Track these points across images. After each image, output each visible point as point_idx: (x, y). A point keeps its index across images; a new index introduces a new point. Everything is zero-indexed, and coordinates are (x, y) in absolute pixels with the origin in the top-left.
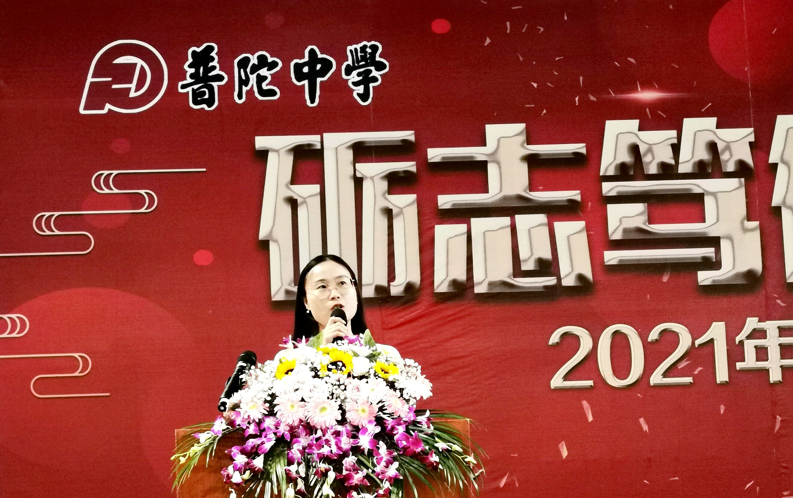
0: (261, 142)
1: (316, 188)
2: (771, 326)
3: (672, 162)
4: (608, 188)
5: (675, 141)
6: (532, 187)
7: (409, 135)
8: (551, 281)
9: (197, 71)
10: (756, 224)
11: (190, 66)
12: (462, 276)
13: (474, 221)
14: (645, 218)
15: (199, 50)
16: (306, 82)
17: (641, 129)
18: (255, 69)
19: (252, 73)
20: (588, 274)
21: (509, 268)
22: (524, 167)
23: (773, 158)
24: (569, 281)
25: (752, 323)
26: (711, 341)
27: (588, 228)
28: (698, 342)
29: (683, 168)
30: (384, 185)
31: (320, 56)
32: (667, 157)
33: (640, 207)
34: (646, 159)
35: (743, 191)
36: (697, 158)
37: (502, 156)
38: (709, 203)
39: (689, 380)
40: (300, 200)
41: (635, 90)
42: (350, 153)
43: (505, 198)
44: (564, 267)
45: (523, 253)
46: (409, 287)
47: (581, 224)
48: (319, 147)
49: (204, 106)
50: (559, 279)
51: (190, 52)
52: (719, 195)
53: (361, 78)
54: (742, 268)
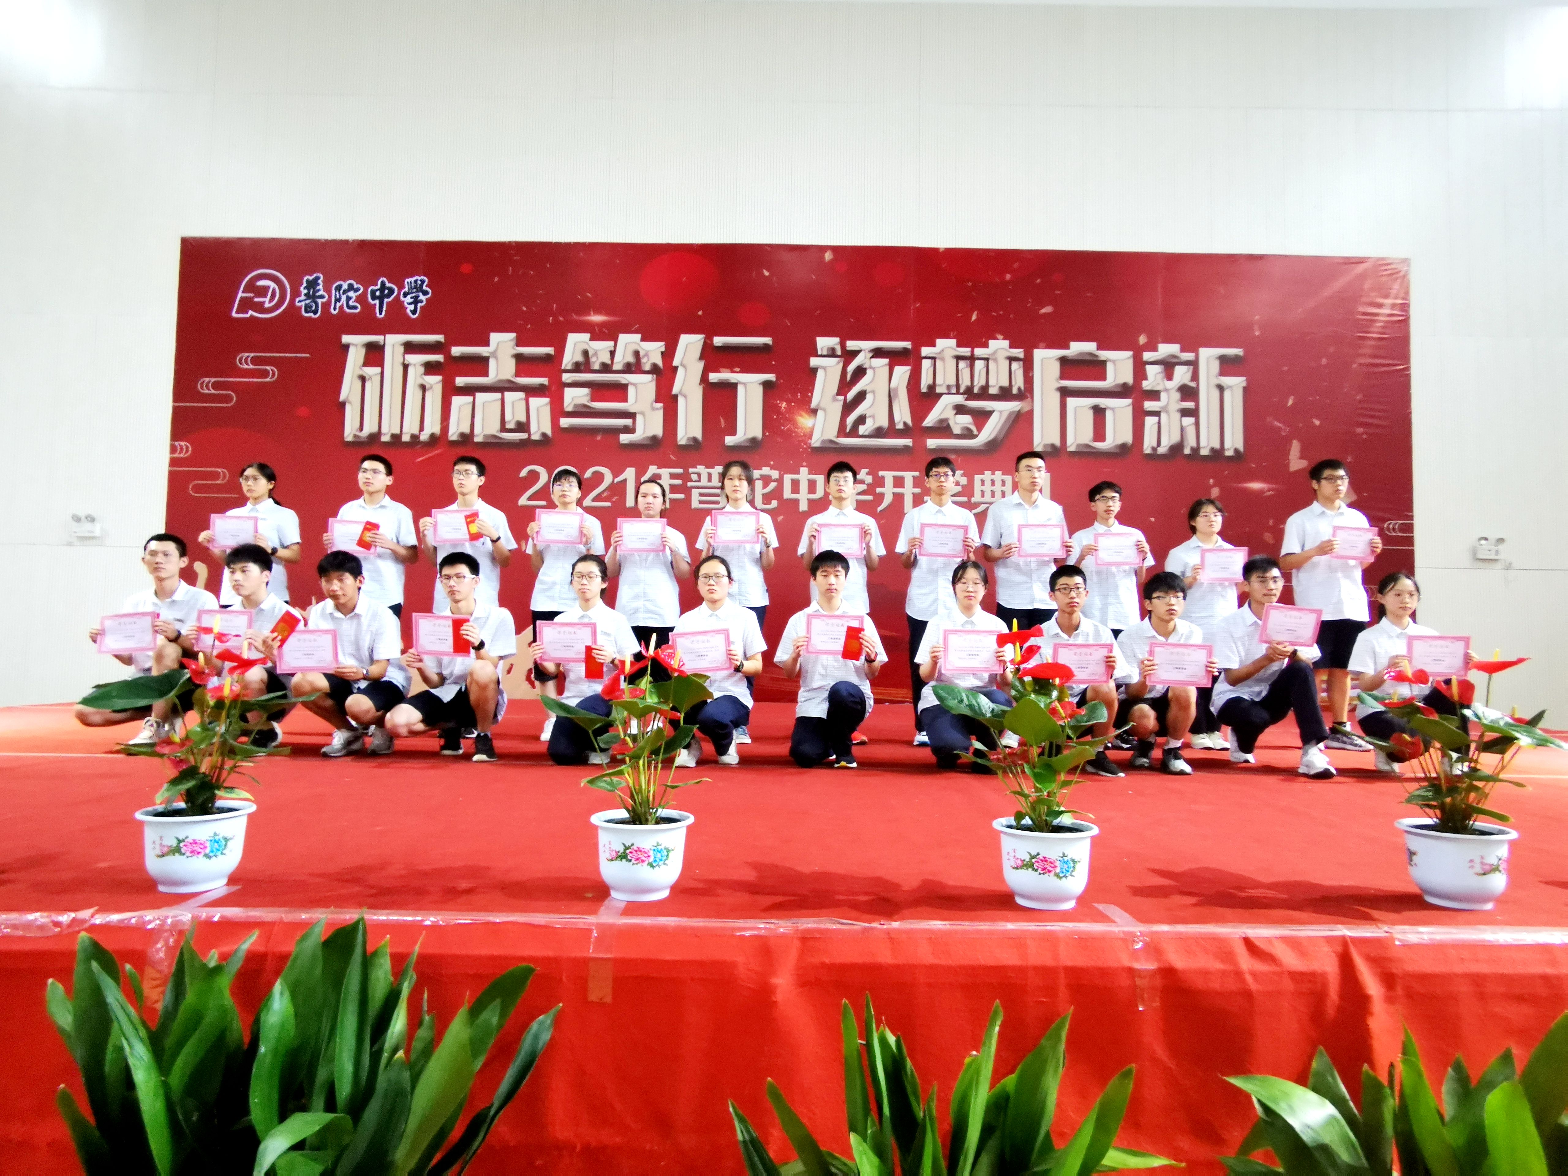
0: (346, 339)
1: (378, 370)
2: (665, 473)
3: (609, 362)
4: (566, 377)
5: (612, 349)
6: (518, 374)
7: (440, 338)
8: (524, 436)
9: (309, 292)
10: (660, 405)
11: (305, 288)
12: (467, 430)
13: (479, 395)
14: (588, 398)
15: (311, 278)
16: (377, 302)
17: (592, 339)
18: (345, 292)
19: (344, 294)
20: (549, 432)
21: (498, 425)
22: (513, 362)
23: (676, 363)
24: (536, 437)
25: (653, 470)
26: (625, 481)
27: (552, 403)
28: (616, 480)
29: (616, 367)
30: (422, 370)
31: (388, 285)
32: (607, 359)
33: (585, 391)
34: (593, 359)
35: (653, 385)
36: (626, 361)
37: (500, 354)
38: (631, 391)
39: (608, 504)
40: (367, 377)
41: (589, 314)
42: (402, 349)
43: (501, 381)
44: (533, 428)
45: (508, 417)
46: (432, 436)
47: (546, 400)
48: (382, 343)
49: (311, 315)
50: (530, 435)
51: (305, 279)
52: (639, 387)
53: (412, 300)
54: (650, 433)
